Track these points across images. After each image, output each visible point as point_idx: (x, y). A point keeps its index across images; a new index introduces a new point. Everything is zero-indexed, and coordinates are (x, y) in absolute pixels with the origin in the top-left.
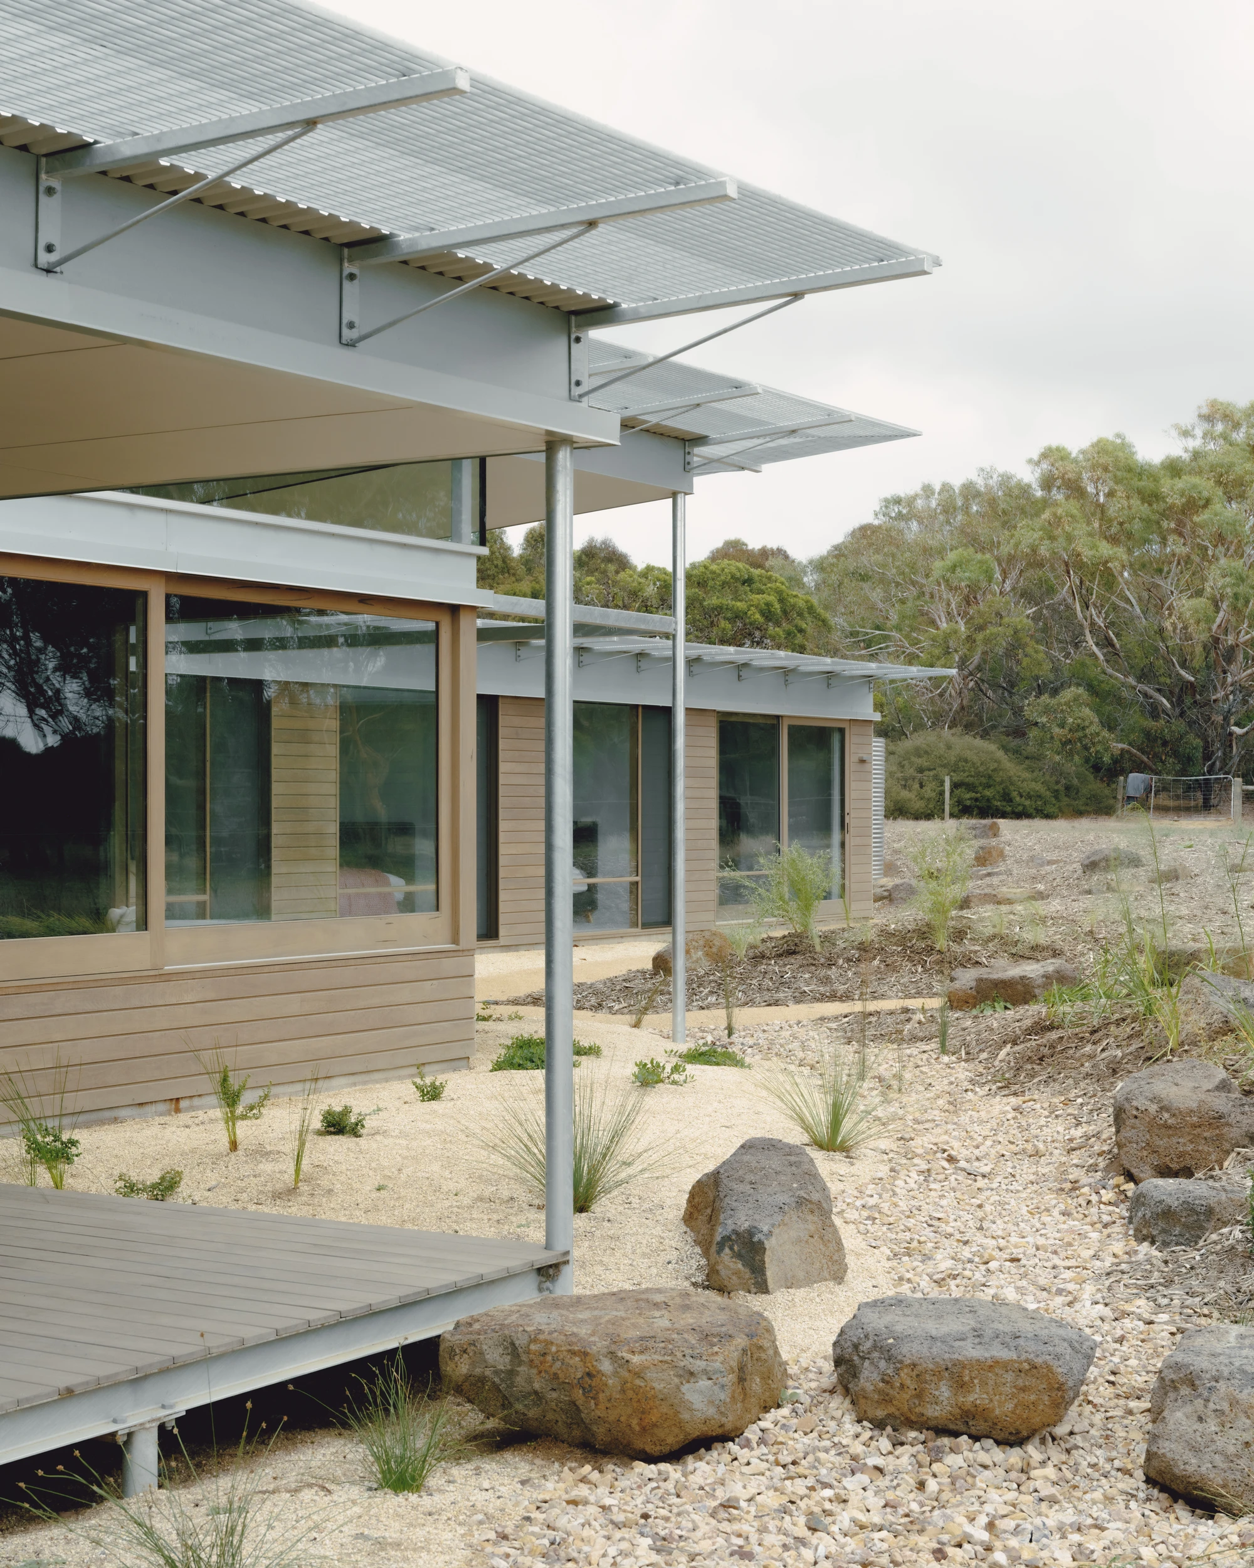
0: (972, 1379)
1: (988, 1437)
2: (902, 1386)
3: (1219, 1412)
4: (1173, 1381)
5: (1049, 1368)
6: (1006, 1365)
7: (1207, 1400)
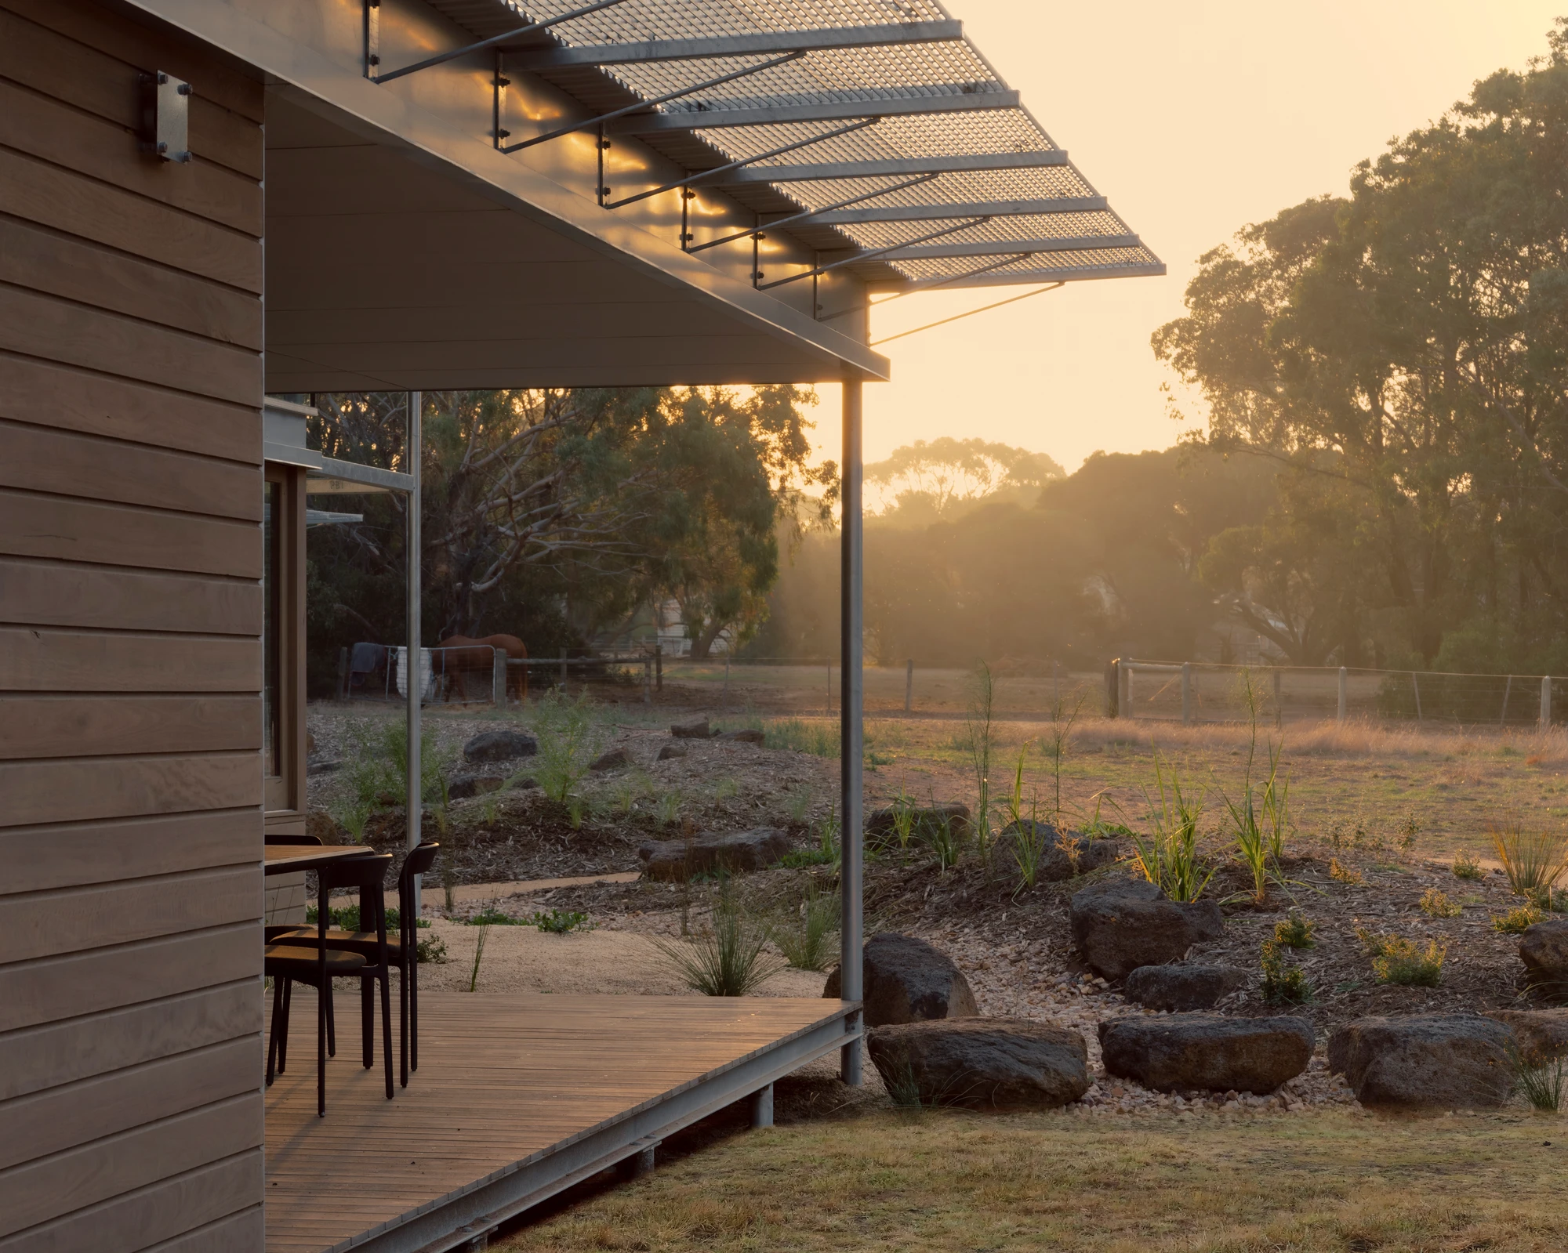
0: (1241, 1049)
1: (1248, 1090)
2: (1187, 1060)
3: (1415, 1055)
4: (1375, 1041)
5: (1296, 1036)
6: (1265, 1037)
7: (1405, 1049)
